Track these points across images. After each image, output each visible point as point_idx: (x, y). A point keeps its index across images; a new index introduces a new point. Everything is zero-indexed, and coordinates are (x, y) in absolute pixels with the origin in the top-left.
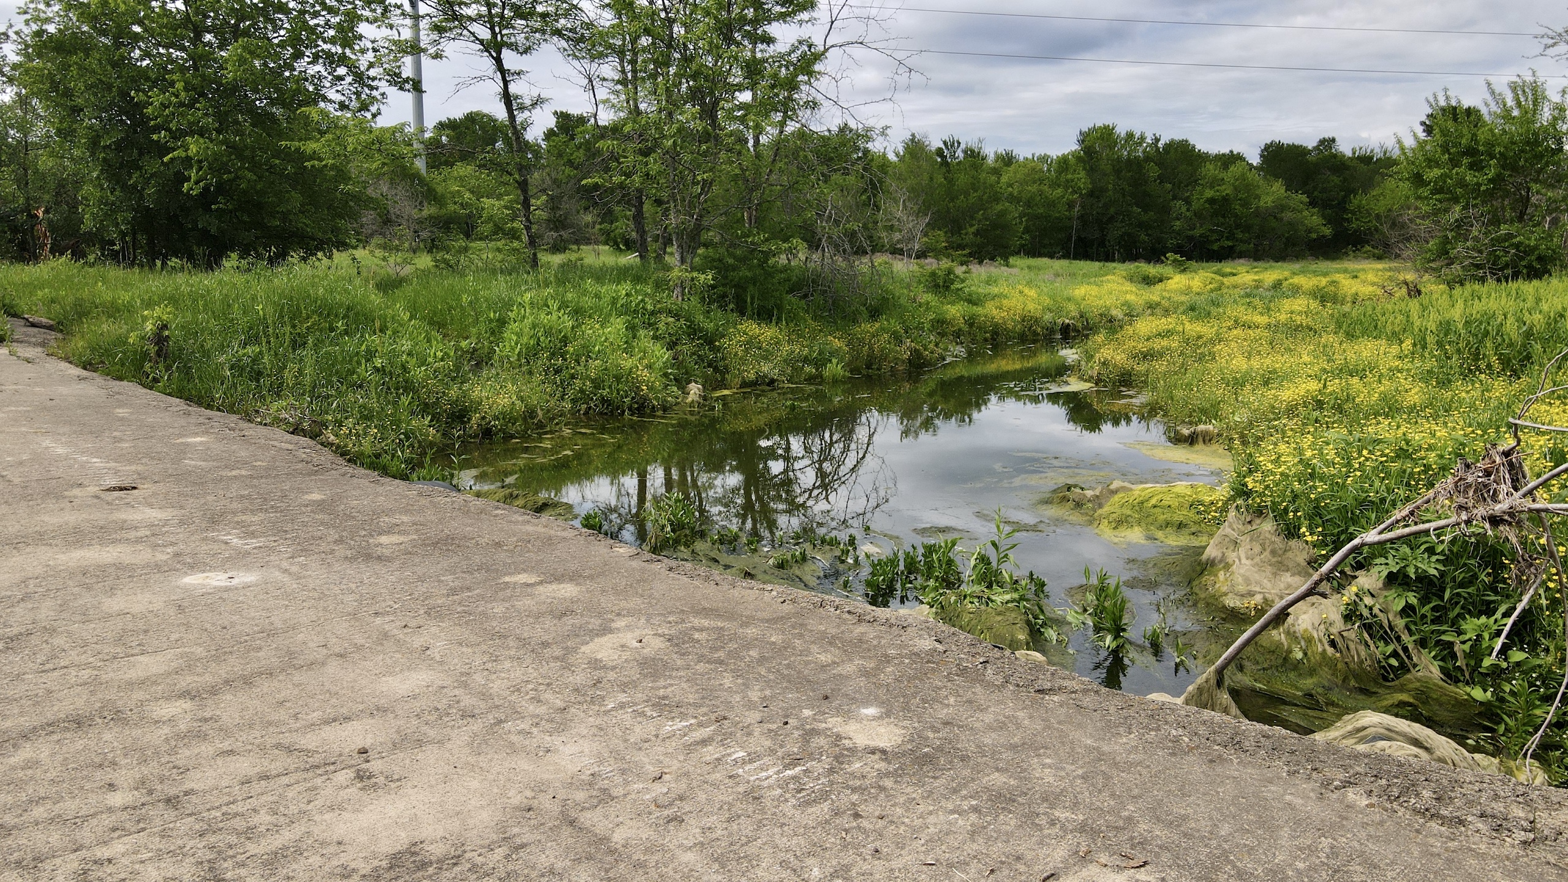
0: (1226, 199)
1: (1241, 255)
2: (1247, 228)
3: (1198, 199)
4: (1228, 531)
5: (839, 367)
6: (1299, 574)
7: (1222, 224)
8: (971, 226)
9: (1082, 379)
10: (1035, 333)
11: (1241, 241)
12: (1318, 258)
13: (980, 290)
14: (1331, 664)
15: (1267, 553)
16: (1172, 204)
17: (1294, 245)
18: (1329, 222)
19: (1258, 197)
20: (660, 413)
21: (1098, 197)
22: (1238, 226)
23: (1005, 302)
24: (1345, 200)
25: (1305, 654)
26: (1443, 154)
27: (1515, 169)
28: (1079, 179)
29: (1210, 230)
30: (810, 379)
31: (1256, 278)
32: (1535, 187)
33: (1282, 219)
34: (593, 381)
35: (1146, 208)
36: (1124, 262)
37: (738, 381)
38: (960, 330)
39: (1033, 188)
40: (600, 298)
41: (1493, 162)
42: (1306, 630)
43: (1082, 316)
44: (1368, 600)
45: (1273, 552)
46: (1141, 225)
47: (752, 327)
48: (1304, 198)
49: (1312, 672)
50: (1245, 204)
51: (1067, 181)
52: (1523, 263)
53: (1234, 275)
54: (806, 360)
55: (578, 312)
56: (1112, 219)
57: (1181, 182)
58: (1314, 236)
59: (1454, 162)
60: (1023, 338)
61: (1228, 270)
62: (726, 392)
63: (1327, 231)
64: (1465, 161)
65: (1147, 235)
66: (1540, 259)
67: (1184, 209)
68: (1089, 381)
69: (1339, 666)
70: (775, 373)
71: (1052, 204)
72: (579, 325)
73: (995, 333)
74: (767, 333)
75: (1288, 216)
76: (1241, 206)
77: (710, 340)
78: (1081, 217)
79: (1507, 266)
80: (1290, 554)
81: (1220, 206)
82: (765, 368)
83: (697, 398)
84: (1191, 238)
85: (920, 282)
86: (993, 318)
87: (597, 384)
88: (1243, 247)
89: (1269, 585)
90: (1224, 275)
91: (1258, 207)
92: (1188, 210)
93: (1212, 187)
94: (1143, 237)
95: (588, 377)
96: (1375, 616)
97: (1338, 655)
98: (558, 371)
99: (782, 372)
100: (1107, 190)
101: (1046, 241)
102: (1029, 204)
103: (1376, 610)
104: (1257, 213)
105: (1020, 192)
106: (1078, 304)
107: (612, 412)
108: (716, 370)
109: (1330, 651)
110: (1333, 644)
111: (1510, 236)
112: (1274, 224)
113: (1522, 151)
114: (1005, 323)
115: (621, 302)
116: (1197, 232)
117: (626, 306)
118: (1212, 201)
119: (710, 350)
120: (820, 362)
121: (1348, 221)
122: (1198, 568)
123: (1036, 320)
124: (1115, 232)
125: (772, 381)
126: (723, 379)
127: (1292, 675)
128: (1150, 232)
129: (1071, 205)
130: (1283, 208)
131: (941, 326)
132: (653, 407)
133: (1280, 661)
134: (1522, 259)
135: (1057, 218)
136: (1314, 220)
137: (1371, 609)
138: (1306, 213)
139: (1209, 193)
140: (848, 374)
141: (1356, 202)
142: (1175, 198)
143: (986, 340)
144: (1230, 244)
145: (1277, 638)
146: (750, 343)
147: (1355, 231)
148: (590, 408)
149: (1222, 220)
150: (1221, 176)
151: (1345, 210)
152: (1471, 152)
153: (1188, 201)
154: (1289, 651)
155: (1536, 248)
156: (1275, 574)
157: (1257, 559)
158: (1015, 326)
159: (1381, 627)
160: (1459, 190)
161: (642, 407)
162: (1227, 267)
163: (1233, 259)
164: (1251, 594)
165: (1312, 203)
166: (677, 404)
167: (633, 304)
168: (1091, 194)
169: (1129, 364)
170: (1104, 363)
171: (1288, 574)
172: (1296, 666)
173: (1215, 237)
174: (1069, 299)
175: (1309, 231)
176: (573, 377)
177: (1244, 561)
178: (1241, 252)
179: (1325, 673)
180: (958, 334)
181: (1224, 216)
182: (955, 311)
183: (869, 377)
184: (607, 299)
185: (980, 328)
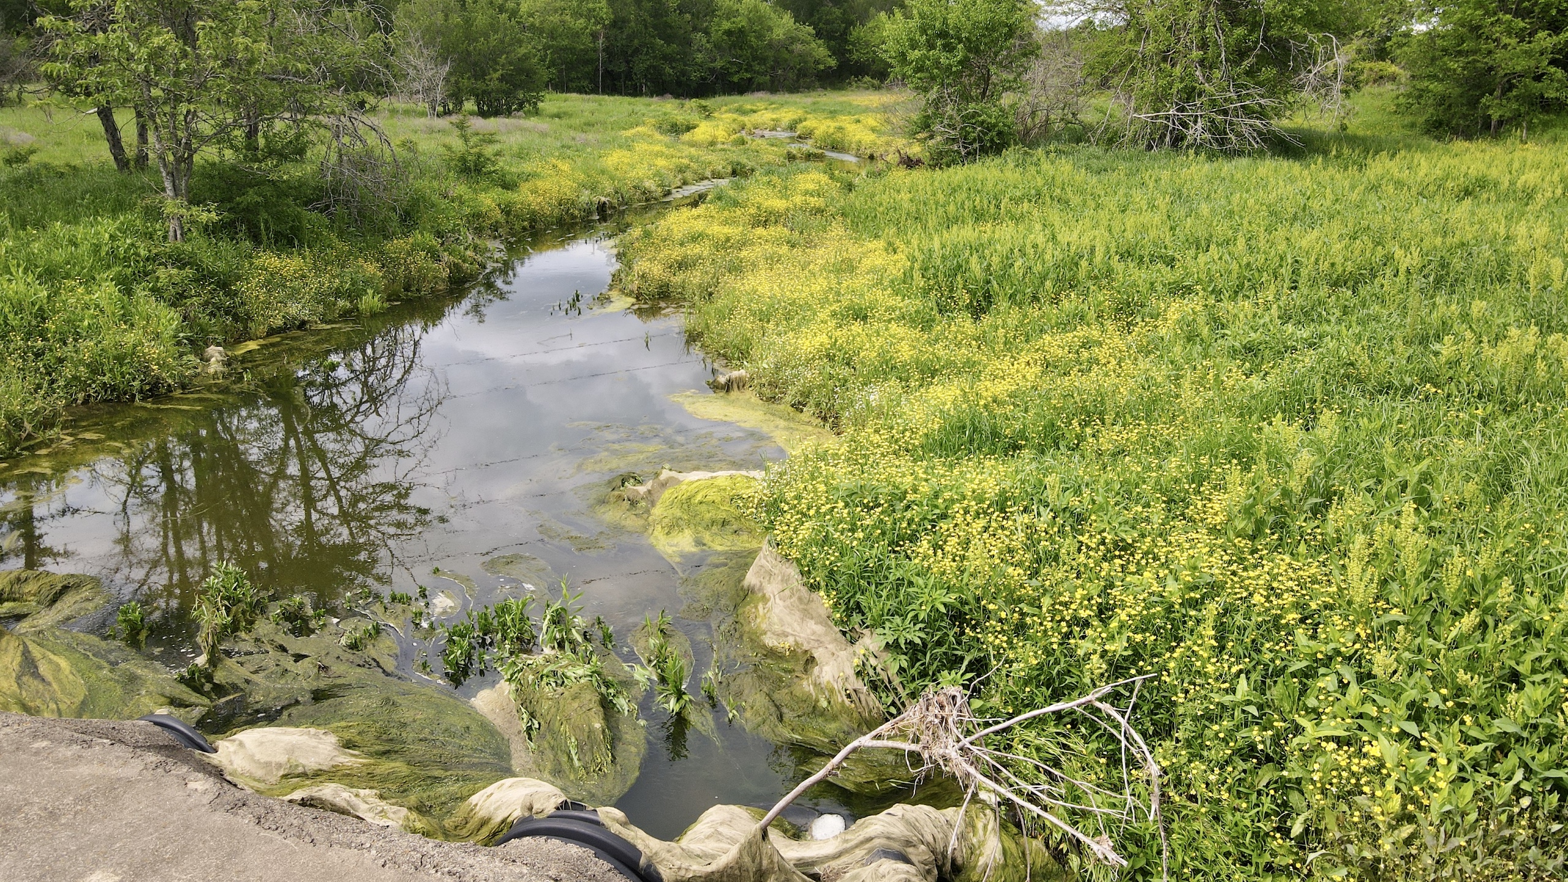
0: (741, 31)
1: (759, 88)
2: (763, 60)
3: (717, 31)
4: (763, 561)
5: (376, 299)
6: (821, 623)
7: (741, 56)
8: (495, 70)
9: (623, 293)
10: (573, 217)
11: (758, 73)
12: (825, 89)
13: (513, 170)
14: (849, 713)
15: (795, 599)
16: (692, 36)
17: (805, 76)
18: (834, 54)
19: (770, 29)
20: (177, 393)
21: (621, 28)
22: (755, 58)
23: (539, 183)
24: (845, 33)
25: (829, 702)
26: (921, 36)
27: (977, 51)
28: (601, 9)
29: (729, 62)
30: (346, 315)
31: (774, 116)
32: (993, 69)
33: (793, 52)
34: (88, 366)
35: (669, 39)
36: (652, 96)
37: (263, 329)
38: (497, 222)
39: (555, 19)
40: (76, 245)
41: (961, 46)
42: (828, 682)
43: (617, 192)
44: (873, 661)
45: (800, 599)
46: (665, 58)
47: (269, 260)
48: (811, 29)
49: (835, 718)
50: (760, 37)
51: (589, 10)
52: (987, 138)
53: (755, 112)
54: (338, 293)
55: (50, 275)
56: (637, 51)
57: (699, 12)
58: (822, 67)
59: (931, 46)
60: (560, 222)
61: (749, 107)
62: (252, 345)
63: (833, 62)
64: (939, 43)
65: (673, 68)
66: (1000, 134)
67: (704, 40)
68: (630, 295)
69: (855, 715)
70: (305, 314)
71: (576, 35)
72: (57, 293)
73: (533, 221)
74: (291, 264)
75: (798, 47)
76: (757, 38)
77: (224, 285)
78: (606, 50)
79: (974, 140)
80: (813, 605)
81: (737, 38)
82: (294, 309)
83: (220, 368)
84: (712, 71)
85: (449, 169)
86: (529, 205)
87: (95, 369)
88: (761, 79)
89: (798, 629)
90: (744, 113)
91: (771, 39)
92: (708, 42)
93: (728, 19)
94: (668, 70)
95: (81, 362)
96: (878, 675)
97: (853, 705)
98: (38, 355)
99: (313, 312)
100: (629, 21)
101: (573, 75)
102: (552, 35)
103: (878, 670)
104: (770, 45)
105: (542, 23)
106: (612, 178)
107: (118, 397)
108: (236, 318)
109: (847, 701)
110: (849, 696)
111: (975, 114)
112: (787, 56)
113: (984, 36)
114: (542, 208)
115: (105, 249)
116: (719, 64)
117: (113, 253)
118: (729, 33)
119: (226, 294)
120: (354, 294)
121: (850, 52)
122: (741, 594)
123: (573, 203)
124: (641, 65)
125: (303, 323)
126: (245, 328)
127: (820, 720)
128: (674, 65)
129: (594, 36)
130: (793, 40)
131: (478, 222)
132: (169, 385)
133: (811, 709)
134: (985, 134)
135: (582, 50)
136: (820, 51)
137: (875, 669)
138: (813, 45)
139: (726, 25)
140: (386, 305)
141: (855, 34)
142: (695, 29)
143: (524, 229)
144: (749, 76)
145: (807, 689)
146: (274, 281)
147: (856, 62)
148: (89, 396)
149: (739, 52)
150: (735, 8)
151: (846, 41)
152: (943, 34)
153: (707, 32)
154: (817, 701)
155: (995, 125)
156: (802, 619)
157: (788, 602)
158: (553, 210)
159: (883, 682)
160: (935, 71)
161: (155, 391)
162: (747, 101)
163: (753, 91)
164: (785, 635)
165: (819, 35)
166: (197, 375)
167: (122, 250)
168: (614, 24)
169: (666, 276)
170: (643, 276)
171: (813, 622)
172: (823, 713)
173: (734, 69)
174: (603, 172)
175: (817, 62)
176: (61, 361)
177: (778, 600)
178: (759, 84)
179: (844, 720)
180: (495, 227)
181: (741, 49)
182: (489, 200)
183: (410, 301)
184: (85, 248)
185: (517, 216)
